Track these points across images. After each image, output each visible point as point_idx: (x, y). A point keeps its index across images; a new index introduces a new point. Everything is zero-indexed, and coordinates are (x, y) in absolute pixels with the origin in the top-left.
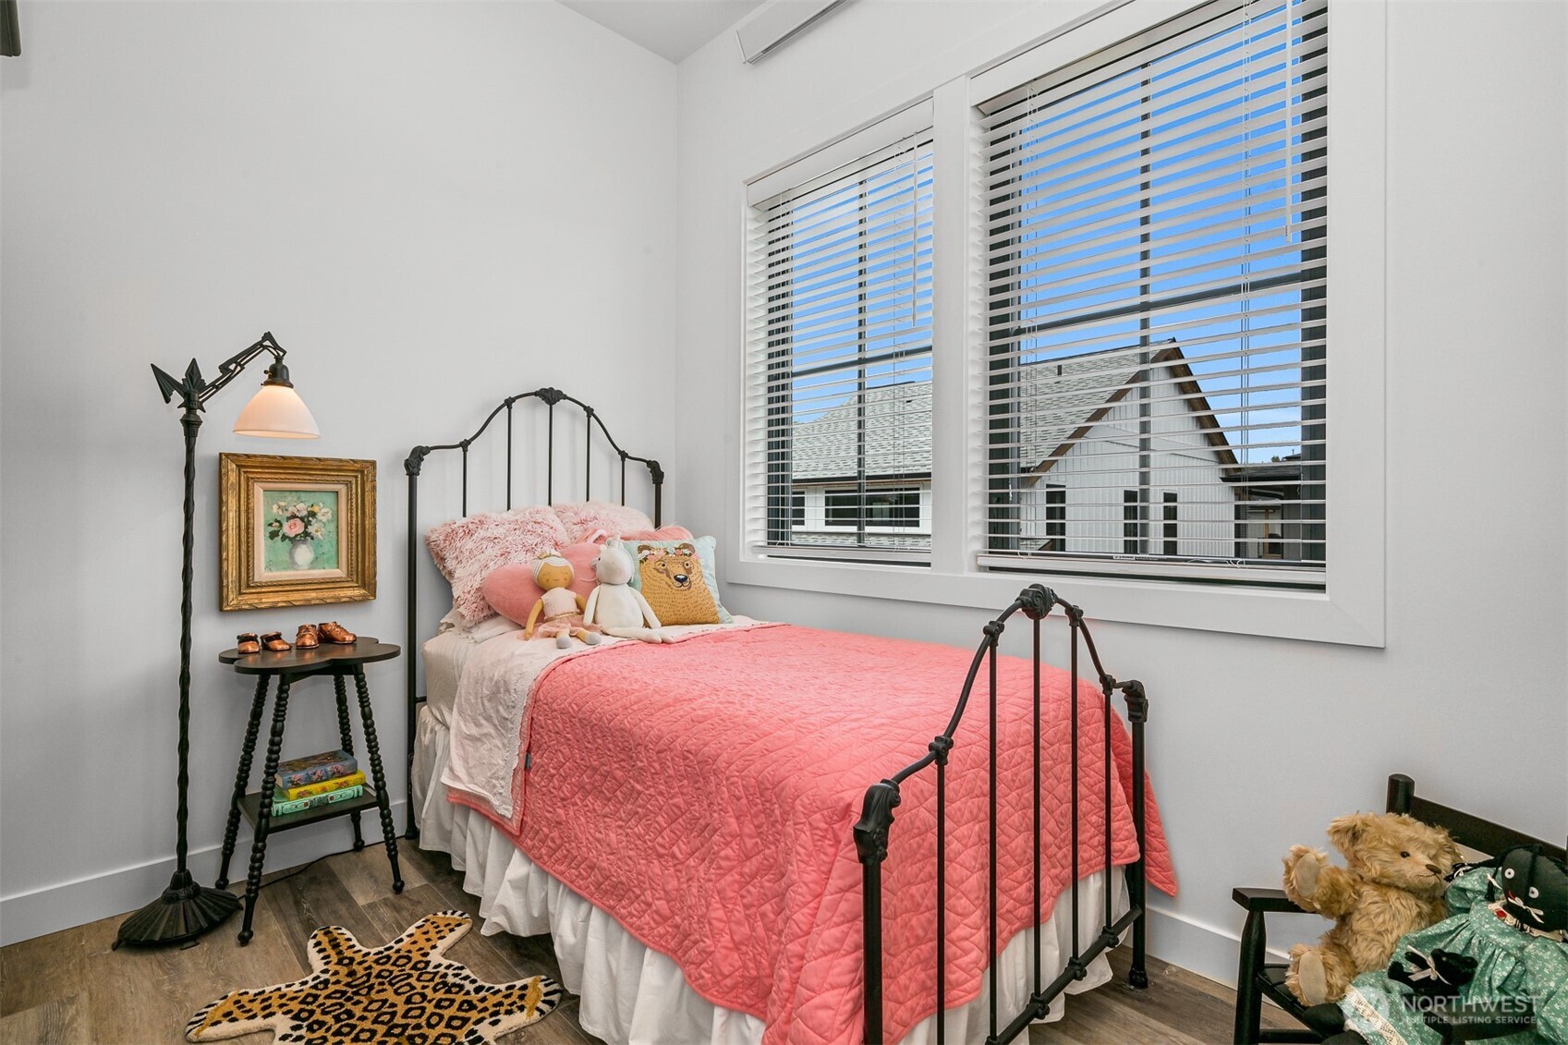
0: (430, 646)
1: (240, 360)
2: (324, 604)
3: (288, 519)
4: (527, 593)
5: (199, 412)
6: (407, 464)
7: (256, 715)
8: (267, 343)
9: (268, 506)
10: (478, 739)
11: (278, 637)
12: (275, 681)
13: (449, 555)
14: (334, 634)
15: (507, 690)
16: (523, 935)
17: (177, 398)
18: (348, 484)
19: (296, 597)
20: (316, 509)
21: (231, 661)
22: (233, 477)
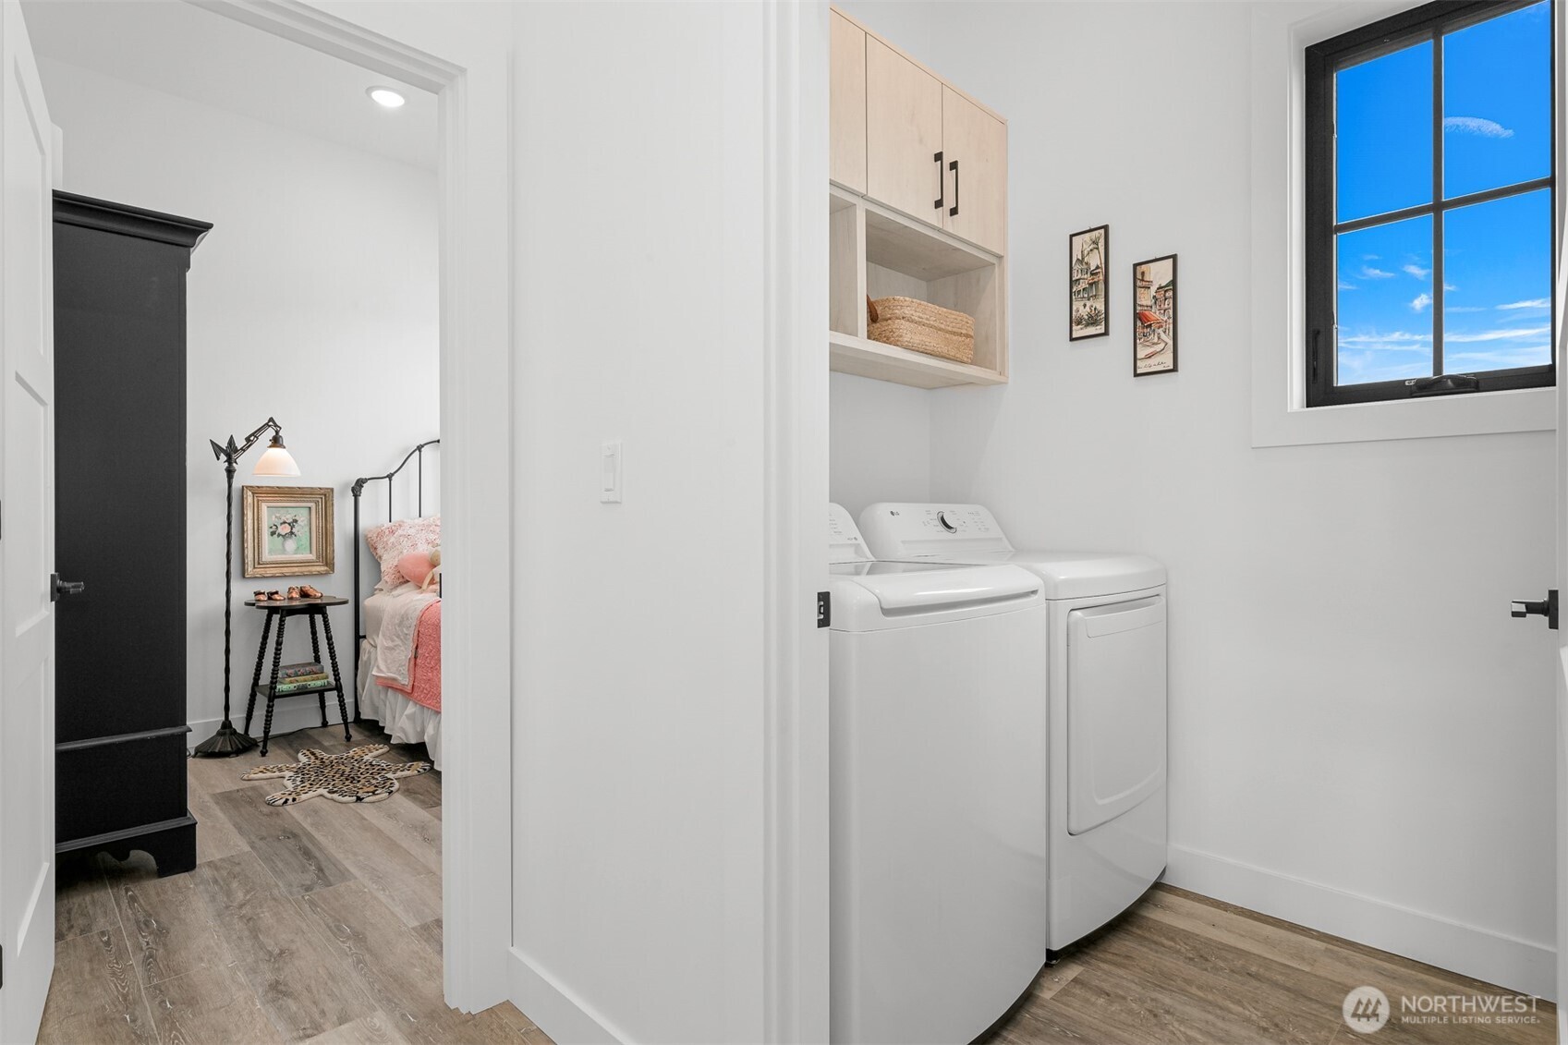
0: (367, 603)
1: (256, 434)
2: (304, 575)
3: (281, 524)
4: (424, 568)
5: (234, 464)
6: (353, 489)
7: (265, 638)
8: (271, 423)
9: (270, 516)
10: (393, 649)
11: (277, 593)
12: (276, 618)
13: (380, 547)
14: (309, 592)
15: (408, 619)
16: (413, 742)
17: (223, 457)
18: (317, 503)
19: (285, 570)
20: (297, 518)
21: (253, 605)
22: (250, 500)
